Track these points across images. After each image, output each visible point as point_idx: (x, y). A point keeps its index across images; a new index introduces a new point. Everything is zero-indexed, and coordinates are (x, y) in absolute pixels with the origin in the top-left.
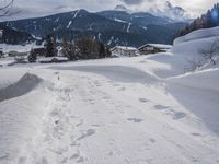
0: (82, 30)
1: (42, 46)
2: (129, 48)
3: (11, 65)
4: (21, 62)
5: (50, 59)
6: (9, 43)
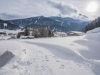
0: (41, 24)
1: (23, 31)
2: (62, 33)
3: (9, 39)
4: (13, 38)
5: (26, 37)
6: (9, 29)
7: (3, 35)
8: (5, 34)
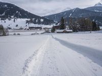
0: (76, 17)
7: (39, 29)
8: (40, 28)
